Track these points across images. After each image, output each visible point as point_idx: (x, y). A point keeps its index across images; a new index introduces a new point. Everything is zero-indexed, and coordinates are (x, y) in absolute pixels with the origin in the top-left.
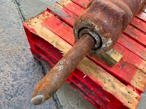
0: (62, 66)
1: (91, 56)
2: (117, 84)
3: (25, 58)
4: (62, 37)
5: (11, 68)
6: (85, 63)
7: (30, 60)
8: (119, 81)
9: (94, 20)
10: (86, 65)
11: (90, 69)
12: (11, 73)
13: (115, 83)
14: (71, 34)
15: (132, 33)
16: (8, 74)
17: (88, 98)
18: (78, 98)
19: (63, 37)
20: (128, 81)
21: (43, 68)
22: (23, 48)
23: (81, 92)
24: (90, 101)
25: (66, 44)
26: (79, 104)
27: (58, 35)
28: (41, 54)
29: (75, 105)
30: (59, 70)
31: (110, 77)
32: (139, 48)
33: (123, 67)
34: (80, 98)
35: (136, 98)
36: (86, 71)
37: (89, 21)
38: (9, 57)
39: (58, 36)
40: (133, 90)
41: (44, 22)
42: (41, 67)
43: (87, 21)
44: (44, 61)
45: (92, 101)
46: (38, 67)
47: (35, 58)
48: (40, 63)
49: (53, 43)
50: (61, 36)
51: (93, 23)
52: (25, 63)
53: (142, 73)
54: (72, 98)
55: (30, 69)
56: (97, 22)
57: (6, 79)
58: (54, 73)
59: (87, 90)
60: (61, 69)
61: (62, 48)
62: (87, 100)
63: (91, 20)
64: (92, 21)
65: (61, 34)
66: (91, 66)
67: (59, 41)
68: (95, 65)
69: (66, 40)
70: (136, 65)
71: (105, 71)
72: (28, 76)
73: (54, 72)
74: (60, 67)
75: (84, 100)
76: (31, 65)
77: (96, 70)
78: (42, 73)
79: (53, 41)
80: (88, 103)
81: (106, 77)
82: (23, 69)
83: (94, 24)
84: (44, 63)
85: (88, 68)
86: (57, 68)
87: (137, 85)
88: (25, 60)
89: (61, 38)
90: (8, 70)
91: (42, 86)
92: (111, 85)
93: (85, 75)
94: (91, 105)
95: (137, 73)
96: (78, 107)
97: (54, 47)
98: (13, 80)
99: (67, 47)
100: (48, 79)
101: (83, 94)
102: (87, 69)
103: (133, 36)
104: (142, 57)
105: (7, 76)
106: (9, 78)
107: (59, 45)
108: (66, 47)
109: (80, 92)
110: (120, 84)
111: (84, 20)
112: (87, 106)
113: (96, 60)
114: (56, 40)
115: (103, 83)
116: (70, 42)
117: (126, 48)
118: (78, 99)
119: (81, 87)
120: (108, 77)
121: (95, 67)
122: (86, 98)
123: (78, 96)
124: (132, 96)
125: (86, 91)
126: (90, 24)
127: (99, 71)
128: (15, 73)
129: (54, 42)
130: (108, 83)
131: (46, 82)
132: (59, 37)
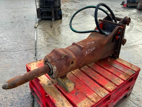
2: (66, 103)
3: (25, 92)
5: (13, 97)
6: (51, 88)
7: (28, 94)
8: (68, 102)
11: (52, 92)
12: (11, 100)
13: (65, 103)
15: (93, 76)
16: (9, 100)
20: (76, 104)
21: (33, 101)
22: (27, 85)
28: (34, 88)
31: (63, 98)
32: (95, 85)
33: (76, 95)
38: (16, 89)
41: (38, 65)
42: (33, 99)
44: (36, 96)
46: (31, 100)
47: (31, 93)
48: (33, 97)
52: (23, 95)
53: (89, 100)
55: (25, 99)
57: (6, 103)
68: (57, 90)
70: (87, 95)
71: (62, 94)
72: (22, 104)
76: (27, 97)
77: (56, 93)
78: (32, 104)
81: (61, 98)
82: (20, 99)
84: (35, 97)
88: (24, 93)
90: (10, 97)
92: (62, 103)
93: (47, 95)
95: (85, 99)
98: (10, 105)
102: (50, 92)
103: (93, 77)
104: (94, 91)
105: (8, 101)
106: (8, 103)
110: (68, 104)
115: (57, 101)
117: (85, 84)
120: (62, 98)
127: (57, 94)
128: (14, 101)
130: (60, 102)
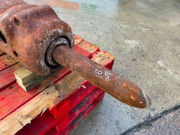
0: (105, 72)
1: (58, 77)
4: (14, 109)
9: (50, 27)
10: (70, 83)
14: (11, 96)
17: (86, 112)
18: (85, 125)
19: (15, 107)
23: (80, 118)
24: (90, 110)
25: (31, 104)
26: (92, 124)
27: (7, 114)
29: (93, 128)
30: (111, 74)
34: (85, 122)
35: (104, 53)
36: (78, 84)
37: (49, 33)
39: (11, 114)
40: (96, 54)
43: (47, 36)
45: (89, 108)
49: (23, 123)
50: (12, 111)
51: (53, 30)
54: (85, 132)
56: (55, 26)
58: (116, 79)
59: (83, 105)
60: (109, 72)
61: (37, 109)
62: (88, 113)
63: (49, 30)
64: (51, 30)
65: (7, 110)
66: (72, 79)
67: (21, 113)
69: (22, 103)
73: (114, 79)
74: (107, 74)
75: (88, 117)
79: (19, 124)
80: (91, 113)
83: (55, 30)
85: (74, 82)
86: (109, 76)
87: (92, 50)
89: (16, 111)
91: (133, 91)
94: (93, 110)
96: (96, 125)
97: (30, 123)
99: (37, 103)
100: (124, 85)
101: (82, 116)
107: (30, 113)
108: (35, 104)
109: (79, 120)
111: (43, 39)
112: (95, 114)
113: (64, 73)
114: (19, 118)
116: (28, 99)
118: (87, 124)
119: (79, 111)
121: (73, 75)
122: (86, 114)
123: (83, 124)
124: (103, 55)
125: (85, 105)
126: (53, 34)
129: (21, 120)
131: (128, 86)
132: (13, 113)
